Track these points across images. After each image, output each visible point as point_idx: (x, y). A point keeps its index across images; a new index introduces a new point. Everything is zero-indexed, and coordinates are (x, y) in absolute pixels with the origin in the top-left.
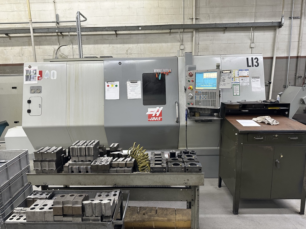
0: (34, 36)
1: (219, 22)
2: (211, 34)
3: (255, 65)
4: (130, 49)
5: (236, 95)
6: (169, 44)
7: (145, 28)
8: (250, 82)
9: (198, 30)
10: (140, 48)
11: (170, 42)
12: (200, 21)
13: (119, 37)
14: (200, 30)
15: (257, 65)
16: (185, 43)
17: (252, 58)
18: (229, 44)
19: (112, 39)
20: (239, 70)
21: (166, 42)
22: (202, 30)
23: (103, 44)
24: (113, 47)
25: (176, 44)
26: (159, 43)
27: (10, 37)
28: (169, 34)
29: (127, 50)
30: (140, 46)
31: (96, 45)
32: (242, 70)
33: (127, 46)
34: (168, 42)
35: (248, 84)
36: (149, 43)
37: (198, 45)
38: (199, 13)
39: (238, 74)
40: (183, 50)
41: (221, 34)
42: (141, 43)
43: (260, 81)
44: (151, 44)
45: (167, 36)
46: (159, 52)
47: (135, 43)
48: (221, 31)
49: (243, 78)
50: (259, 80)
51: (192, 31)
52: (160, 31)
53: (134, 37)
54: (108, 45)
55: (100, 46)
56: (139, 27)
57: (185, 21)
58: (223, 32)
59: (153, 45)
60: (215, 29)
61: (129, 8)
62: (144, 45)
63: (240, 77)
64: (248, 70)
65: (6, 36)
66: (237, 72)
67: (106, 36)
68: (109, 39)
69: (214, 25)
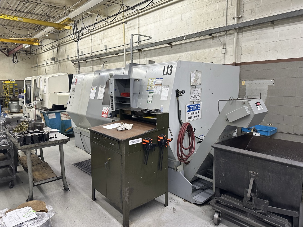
0: (126, 54)
1: (268, 15)
2: (256, 32)
3: (169, 73)
4: (181, 57)
5: (149, 102)
6: (212, 49)
7: (188, 37)
8: (161, 91)
9: (242, 30)
10: (187, 56)
11: (213, 47)
12: (243, 19)
13: (173, 47)
14: (243, 30)
15: (170, 73)
16: (227, 46)
17: (168, 66)
18: (281, 41)
19: (168, 50)
20: (157, 79)
21: (209, 47)
22: (246, 29)
23: (163, 55)
24: (169, 57)
25: (218, 48)
26: (203, 49)
27: (119, 56)
28: (212, 39)
29: (178, 58)
30: (188, 54)
31: (159, 57)
32: (158, 79)
33: (178, 55)
34: (211, 47)
35: (160, 92)
36: (195, 50)
37: (241, 47)
38: (243, 11)
39: (155, 83)
40: (225, 54)
41: (270, 30)
42: (188, 51)
43: (168, 90)
44: (196, 51)
45: (211, 41)
46: (202, 58)
47: (184, 52)
48: (269, 27)
49: (157, 87)
50: (168, 88)
51: (234, 32)
52: (205, 38)
53: (184, 46)
54: (166, 56)
55: (161, 57)
56: (183, 37)
57: (228, 23)
58: (272, 28)
59: (198, 51)
60: (261, 26)
61: (181, 20)
62: (191, 52)
63: (155, 85)
64: (162, 79)
65: (116, 55)
66: (155, 80)
67: (165, 48)
68: (167, 50)
69: (255, 21)
